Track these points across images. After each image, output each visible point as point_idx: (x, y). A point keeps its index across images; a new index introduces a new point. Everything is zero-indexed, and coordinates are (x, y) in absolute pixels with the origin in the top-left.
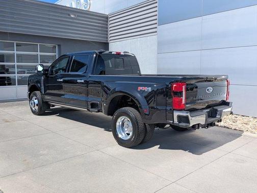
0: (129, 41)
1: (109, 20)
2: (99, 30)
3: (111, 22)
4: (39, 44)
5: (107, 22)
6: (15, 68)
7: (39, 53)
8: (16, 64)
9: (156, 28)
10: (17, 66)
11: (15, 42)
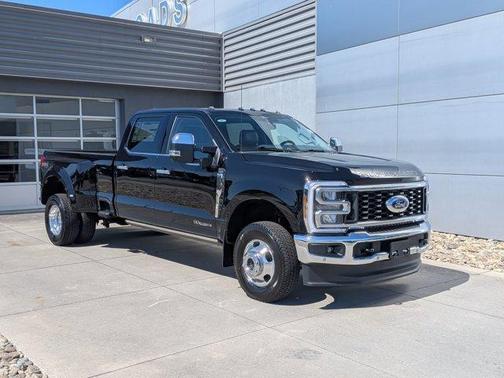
0: (261, 88)
1: (224, 45)
2: (204, 67)
3: (228, 50)
4: (80, 98)
5: (220, 48)
6: (34, 147)
7: (81, 117)
8: (36, 138)
9: (313, 60)
10: (38, 143)
11: (34, 96)
